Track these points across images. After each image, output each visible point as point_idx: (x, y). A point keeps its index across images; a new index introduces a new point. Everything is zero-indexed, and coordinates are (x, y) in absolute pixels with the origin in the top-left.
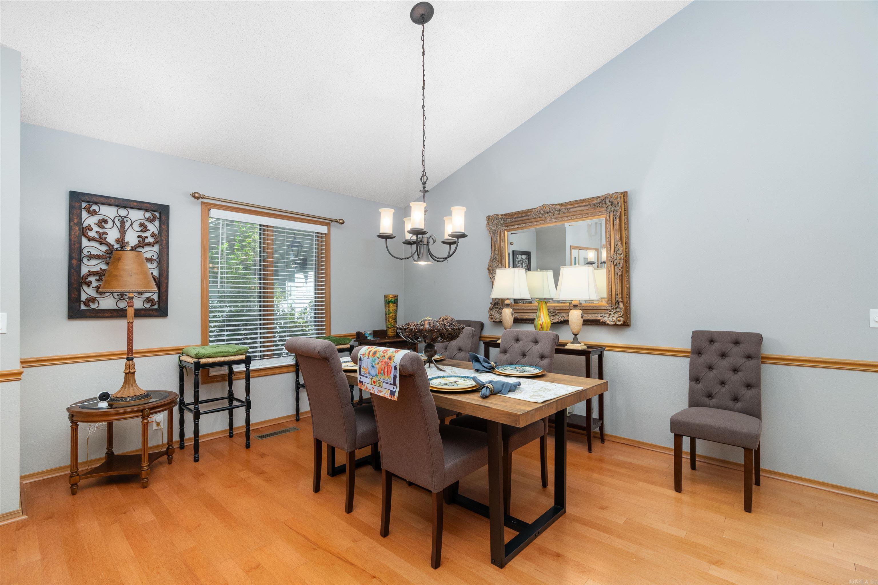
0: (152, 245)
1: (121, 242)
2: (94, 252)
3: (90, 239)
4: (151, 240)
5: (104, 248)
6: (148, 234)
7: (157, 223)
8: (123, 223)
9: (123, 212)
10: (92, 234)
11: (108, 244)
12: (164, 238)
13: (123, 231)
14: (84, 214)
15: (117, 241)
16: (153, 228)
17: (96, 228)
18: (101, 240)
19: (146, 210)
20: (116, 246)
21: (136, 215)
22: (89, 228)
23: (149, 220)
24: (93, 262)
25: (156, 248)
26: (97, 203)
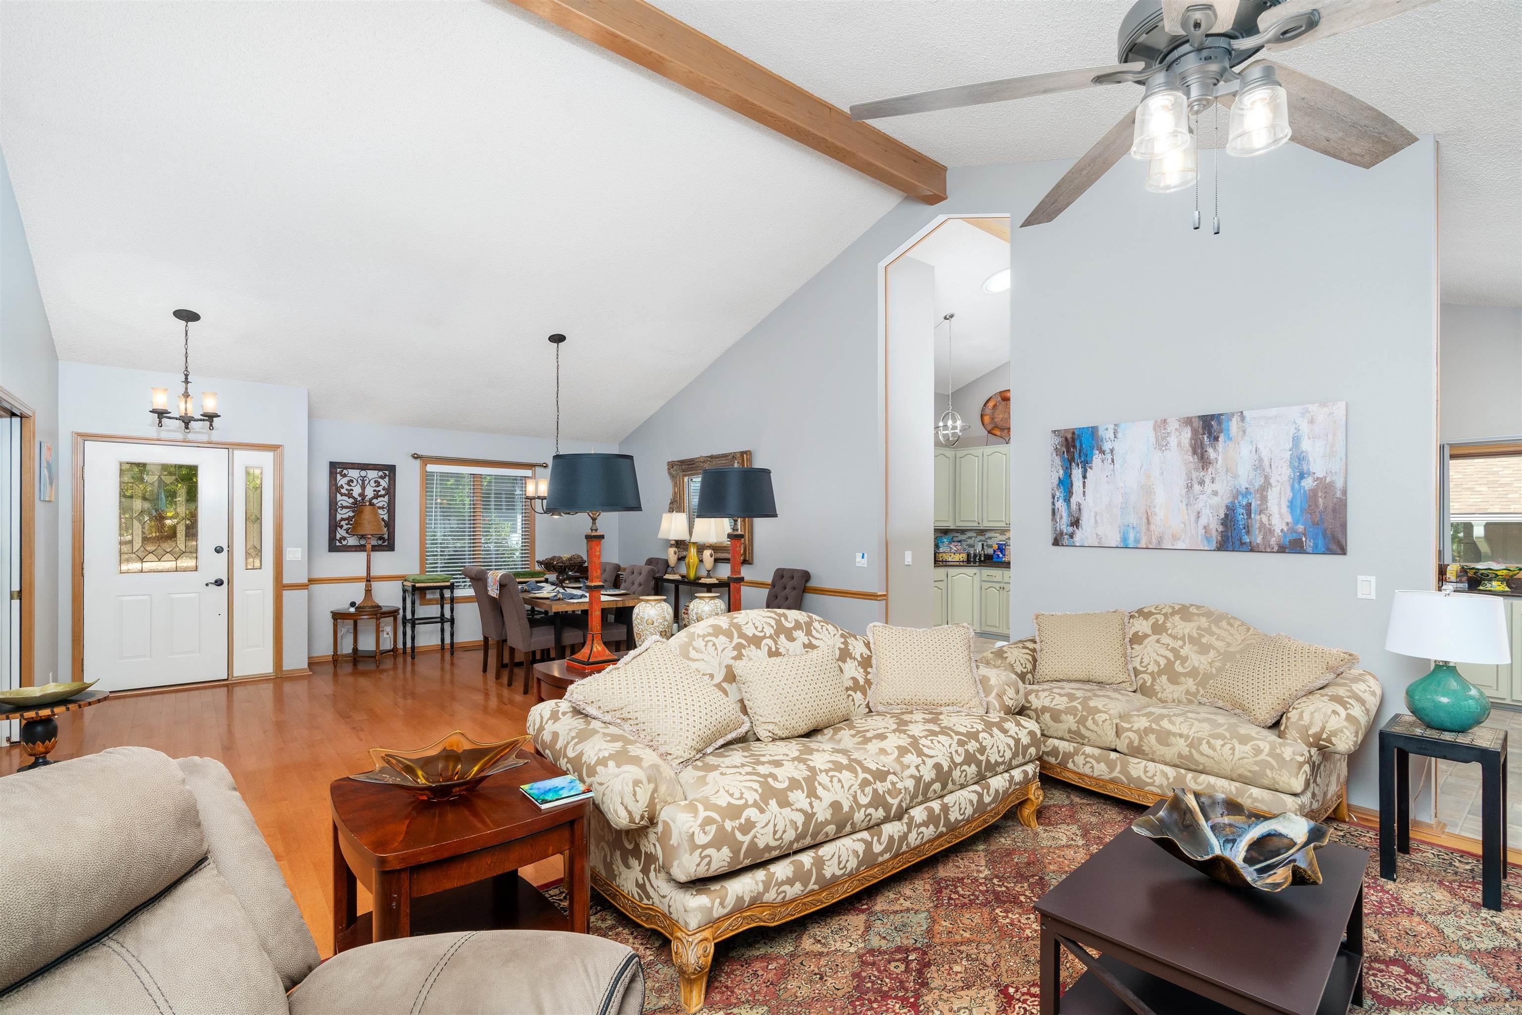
0: (383, 496)
1: (362, 495)
2: (345, 504)
3: (342, 495)
4: (383, 492)
5: (351, 500)
6: (380, 488)
7: (387, 479)
8: (363, 481)
9: (363, 473)
10: (343, 491)
11: (354, 498)
12: (392, 491)
13: (363, 488)
14: (339, 477)
15: (360, 495)
16: (384, 483)
17: (346, 487)
18: (350, 495)
19: (379, 470)
20: (359, 499)
21: (372, 474)
22: (342, 487)
23: (381, 477)
24: (345, 511)
25: (386, 498)
26: (346, 469)
